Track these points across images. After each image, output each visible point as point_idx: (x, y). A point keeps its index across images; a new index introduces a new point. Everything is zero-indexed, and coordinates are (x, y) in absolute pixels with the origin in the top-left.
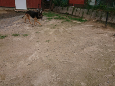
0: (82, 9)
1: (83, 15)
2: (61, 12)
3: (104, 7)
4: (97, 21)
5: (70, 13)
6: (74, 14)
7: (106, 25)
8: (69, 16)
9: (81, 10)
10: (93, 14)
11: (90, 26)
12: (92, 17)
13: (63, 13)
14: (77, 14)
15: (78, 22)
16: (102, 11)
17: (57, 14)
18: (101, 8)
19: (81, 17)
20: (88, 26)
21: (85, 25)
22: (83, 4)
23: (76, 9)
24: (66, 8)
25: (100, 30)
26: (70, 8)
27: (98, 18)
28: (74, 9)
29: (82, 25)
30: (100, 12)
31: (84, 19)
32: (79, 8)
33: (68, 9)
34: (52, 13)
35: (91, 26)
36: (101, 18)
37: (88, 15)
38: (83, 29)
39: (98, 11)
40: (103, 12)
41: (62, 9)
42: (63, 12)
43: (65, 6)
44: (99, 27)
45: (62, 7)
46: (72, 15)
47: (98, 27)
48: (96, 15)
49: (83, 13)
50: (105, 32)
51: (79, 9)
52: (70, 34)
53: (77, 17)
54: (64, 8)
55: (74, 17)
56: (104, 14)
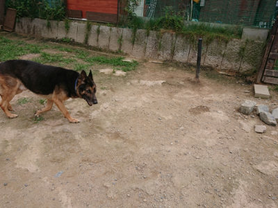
0: (114, 29)
1: (121, 45)
2: (46, 34)
4: (166, 64)
5: (80, 39)
6: (92, 42)
7: (197, 77)
8: (78, 48)
9: (111, 30)
10: (150, 42)
11: (156, 85)
12: (149, 51)
13: (53, 40)
14: (103, 43)
16: (174, 33)
17: (33, 43)
18: (172, 25)
19: (117, 53)
20: (150, 83)
21: (143, 82)
22: (114, 11)
23: (95, 27)
24: (62, 23)
26: (74, 24)
27: (165, 55)
28: (89, 28)
29: (133, 81)
30: (168, 36)
31: (129, 60)
32: (105, 24)
33: (67, 28)
34: (14, 39)
35: (160, 82)
36: (173, 54)
37: (135, 46)
38: (144, 98)
39: (163, 33)
40: (177, 36)
41: (49, 26)
42: (54, 37)
43: (58, 18)
44: (182, 83)
45: (46, 22)
46: (85, 45)
47: (180, 86)
48: (159, 47)
49: (121, 40)
51: (105, 28)
53: (105, 51)
54: (54, 23)
56: (179, 41)
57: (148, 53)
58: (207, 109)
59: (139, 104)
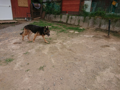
0: (77, 17)
1: (79, 23)
2: (54, 20)
3: (103, 13)
4: (97, 30)
5: (65, 21)
6: (69, 22)
8: (64, 24)
9: (76, 17)
10: (91, 21)
11: (90, 37)
12: (90, 25)
13: (56, 22)
14: (72, 22)
15: (76, 32)
16: (101, 18)
17: (50, 23)
18: (100, 15)
19: (77, 26)
20: (87, 36)
21: (84, 36)
22: (78, 10)
23: (70, 17)
24: (59, 16)
25: (104, 42)
26: (63, 16)
27: (97, 26)
28: (68, 17)
29: (80, 35)
30: (98, 19)
31: (81, 28)
32: (74, 15)
33: (61, 17)
34: (44, 21)
35: (92, 36)
36: (100, 26)
37: (85, 23)
38: (83, 41)
39: (96, 18)
41: (55, 17)
42: (56, 21)
43: (58, 14)
44: (101, 37)
45: (54, 15)
46: (67, 23)
47: (100, 38)
48: (94, 23)
49: (79, 21)
50: (110, 43)
51: (74, 17)
52: (70, 50)
53: (73, 25)
54: (57, 16)
55: (69, 26)
56: (103, 21)
57: (89, 26)
58: (109, 46)
59: (81, 42)
